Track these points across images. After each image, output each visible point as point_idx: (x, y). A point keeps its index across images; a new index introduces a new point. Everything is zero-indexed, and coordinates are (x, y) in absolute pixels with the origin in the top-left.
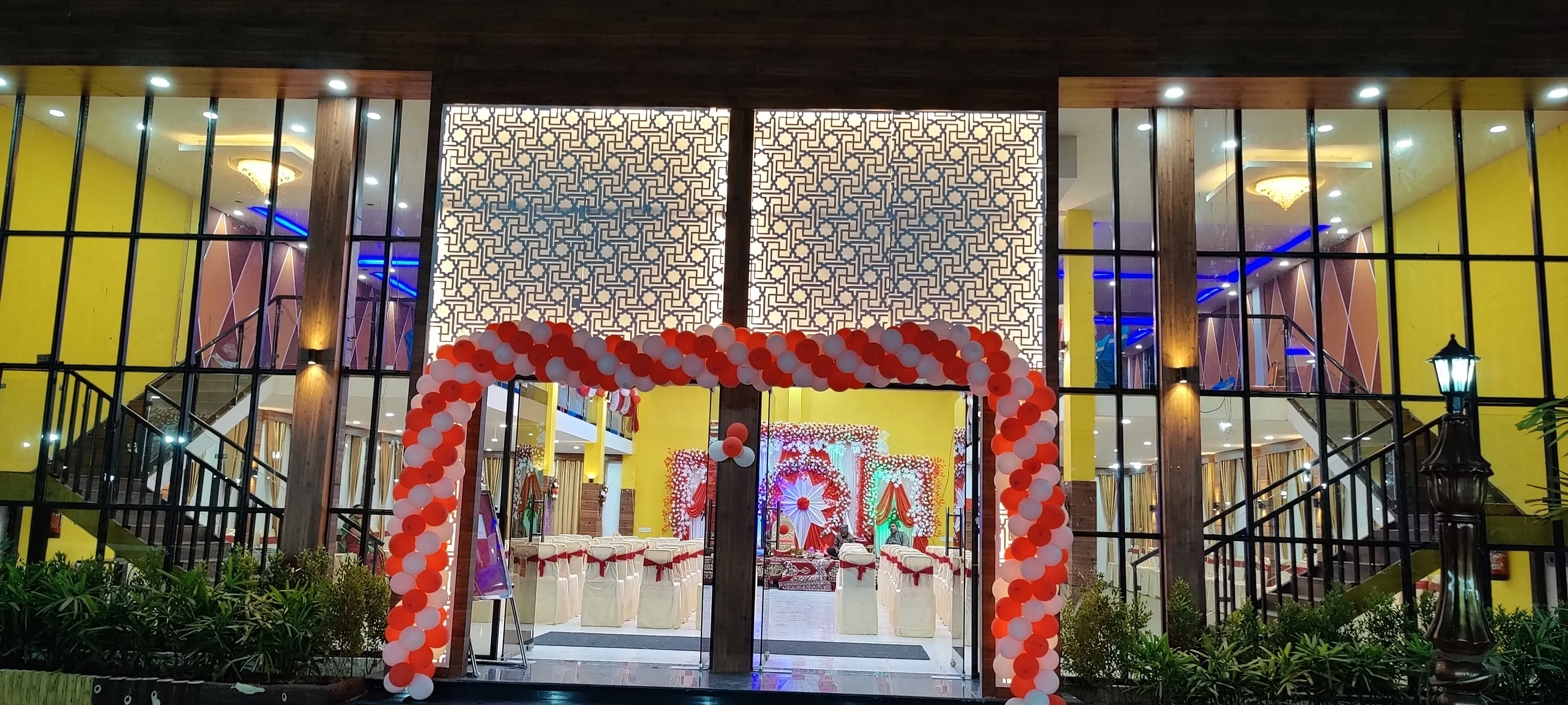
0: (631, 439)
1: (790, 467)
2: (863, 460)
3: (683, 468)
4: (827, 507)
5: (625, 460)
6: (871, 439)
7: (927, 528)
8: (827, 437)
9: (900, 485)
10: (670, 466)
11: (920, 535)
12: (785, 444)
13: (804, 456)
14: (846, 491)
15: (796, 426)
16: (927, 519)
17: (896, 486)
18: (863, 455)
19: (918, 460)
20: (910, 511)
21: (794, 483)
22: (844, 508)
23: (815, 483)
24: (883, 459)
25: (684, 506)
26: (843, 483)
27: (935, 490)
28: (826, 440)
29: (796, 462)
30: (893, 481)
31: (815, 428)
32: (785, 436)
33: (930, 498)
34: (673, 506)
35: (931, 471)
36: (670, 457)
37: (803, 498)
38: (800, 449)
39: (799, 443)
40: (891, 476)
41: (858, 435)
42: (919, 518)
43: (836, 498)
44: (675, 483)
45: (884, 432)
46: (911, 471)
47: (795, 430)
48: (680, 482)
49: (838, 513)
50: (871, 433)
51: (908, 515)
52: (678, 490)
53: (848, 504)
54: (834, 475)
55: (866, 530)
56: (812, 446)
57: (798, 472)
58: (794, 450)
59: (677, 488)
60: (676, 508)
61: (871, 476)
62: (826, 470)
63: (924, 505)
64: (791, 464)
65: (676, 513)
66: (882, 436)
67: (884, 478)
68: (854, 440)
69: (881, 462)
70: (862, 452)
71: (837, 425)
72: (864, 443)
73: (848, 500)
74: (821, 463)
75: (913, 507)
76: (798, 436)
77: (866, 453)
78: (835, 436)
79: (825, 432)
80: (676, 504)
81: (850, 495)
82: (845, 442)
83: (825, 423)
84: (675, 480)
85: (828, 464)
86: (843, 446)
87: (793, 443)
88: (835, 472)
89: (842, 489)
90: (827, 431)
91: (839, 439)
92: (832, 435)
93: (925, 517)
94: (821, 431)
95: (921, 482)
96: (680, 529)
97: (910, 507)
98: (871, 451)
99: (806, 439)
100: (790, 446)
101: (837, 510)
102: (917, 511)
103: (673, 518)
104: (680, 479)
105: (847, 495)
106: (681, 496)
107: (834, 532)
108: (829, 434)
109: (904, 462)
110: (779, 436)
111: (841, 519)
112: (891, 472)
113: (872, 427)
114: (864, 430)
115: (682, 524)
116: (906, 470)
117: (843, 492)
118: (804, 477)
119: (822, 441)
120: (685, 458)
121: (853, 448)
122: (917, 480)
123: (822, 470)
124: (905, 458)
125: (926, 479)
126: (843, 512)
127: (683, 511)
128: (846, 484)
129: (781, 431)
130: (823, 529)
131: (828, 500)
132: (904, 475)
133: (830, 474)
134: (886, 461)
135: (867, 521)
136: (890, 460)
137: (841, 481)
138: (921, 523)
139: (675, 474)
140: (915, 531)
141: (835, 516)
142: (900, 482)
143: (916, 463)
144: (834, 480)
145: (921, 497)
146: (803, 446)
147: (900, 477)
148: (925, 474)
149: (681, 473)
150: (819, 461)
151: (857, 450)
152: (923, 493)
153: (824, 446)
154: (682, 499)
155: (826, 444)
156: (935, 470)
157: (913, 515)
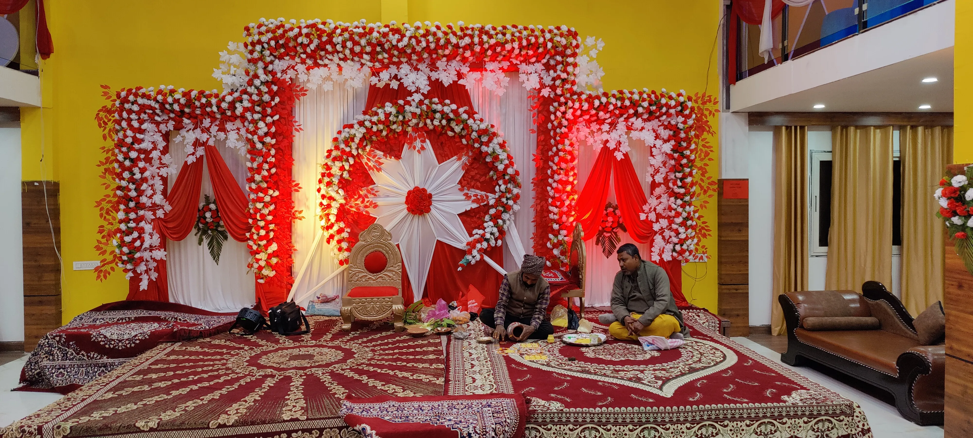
0: (35, 73)
1: (387, 123)
2: (545, 102)
3: (142, 131)
4: (469, 206)
5: (26, 121)
6: (563, 54)
7: (682, 242)
8: (468, 54)
9: (626, 155)
10: (110, 125)
11: (667, 257)
12: (375, 73)
13: (417, 97)
14: (510, 171)
15: (396, 31)
16: (683, 224)
17: (619, 156)
18: (545, 92)
19: (663, 101)
20: (646, 208)
21: (398, 157)
22: (507, 208)
23: (442, 157)
24: (590, 99)
25: (149, 215)
26: (503, 156)
27: (698, 163)
28: (464, 60)
29: (401, 110)
30: (612, 145)
31: (440, 34)
32: (373, 55)
33: (689, 180)
34: (121, 215)
35: (690, 122)
36: (109, 104)
37: (417, 189)
38: (407, 82)
39: (405, 68)
40: (605, 136)
41: (535, 46)
42: (664, 223)
43: (490, 187)
44: (121, 165)
45: (590, 41)
46: (649, 125)
47: (393, 39)
48: (134, 162)
49: (495, 218)
50: (564, 41)
51: (643, 217)
52: (132, 180)
53: (516, 198)
54: (485, 139)
55: (556, 252)
56: (434, 76)
57: (405, 132)
58: (394, 85)
59: (126, 175)
60: (127, 221)
61: (564, 136)
62: (466, 127)
63: (677, 196)
64: (388, 115)
65: (129, 232)
66: (587, 52)
67: (590, 140)
68: (526, 60)
69: (586, 106)
70: (543, 86)
71: (488, 27)
72: (548, 67)
73: (515, 191)
74: (455, 112)
75: (652, 202)
76: (402, 52)
77: (553, 88)
78: (483, 51)
79: (463, 43)
80: (127, 211)
81: (520, 179)
82: (506, 64)
83: (461, 23)
84: (120, 157)
85: (471, 113)
86: (501, 75)
87: (393, 70)
88: (485, 132)
89: (501, 167)
90: (467, 40)
91: (493, 59)
92: (477, 48)
93: (679, 220)
94: (454, 40)
95: (668, 147)
96: (142, 268)
97: (645, 202)
98: (564, 81)
99: (421, 60)
100: (385, 76)
101: (492, 211)
102: (660, 209)
103: (122, 244)
104: (133, 155)
105: (513, 180)
106: (141, 193)
107: (487, 259)
108: (470, 46)
109: (635, 104)
110: (360, 55)
111: (502, 232)
112: (606, 127)
113: (564, 28)
114: (548, 36)
115: (146, 255)
116: (638, 123)
117: (504, 173)
118: (418, 144)
119: (455, 64)
120: (143, 108)
121: (523, 77)
122: (659, 143)
123: (457, 129)
124: (636, 97)
125: (678, 141)
126: (505, 216)
127: (148, 228)
128: (509, 157)
129: (363, 42)
130: (462, 253)
131: (472, 192)
132: (634, 134)
133: (474, 135)
134: (597, 103)
135: (556, 233)
136: (604, 100)
137: (499, 151)
138: (667, 233)
139: (120, 144)
140: (656, 250)
141: (489, 226)
142: (625, 148)
143: (660, 107)
144: (484, 149)
145: (666, 180)
146: (413, 76)
147: (624, 139)
148: (676, 130)
149: (136, 140)
150: (449, 108)
151: (533, 83)
152: (674, 169)
153: (460, 75)
154: (144, 199)
155: (465, 69)
156: (698, 119)
157: (652, 216)
